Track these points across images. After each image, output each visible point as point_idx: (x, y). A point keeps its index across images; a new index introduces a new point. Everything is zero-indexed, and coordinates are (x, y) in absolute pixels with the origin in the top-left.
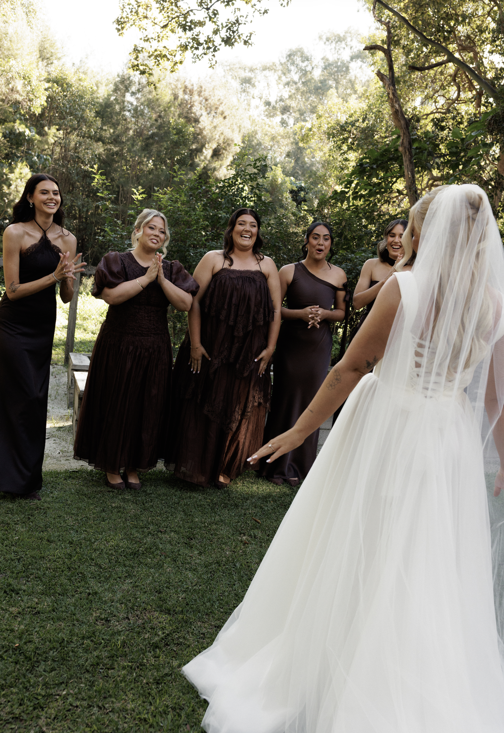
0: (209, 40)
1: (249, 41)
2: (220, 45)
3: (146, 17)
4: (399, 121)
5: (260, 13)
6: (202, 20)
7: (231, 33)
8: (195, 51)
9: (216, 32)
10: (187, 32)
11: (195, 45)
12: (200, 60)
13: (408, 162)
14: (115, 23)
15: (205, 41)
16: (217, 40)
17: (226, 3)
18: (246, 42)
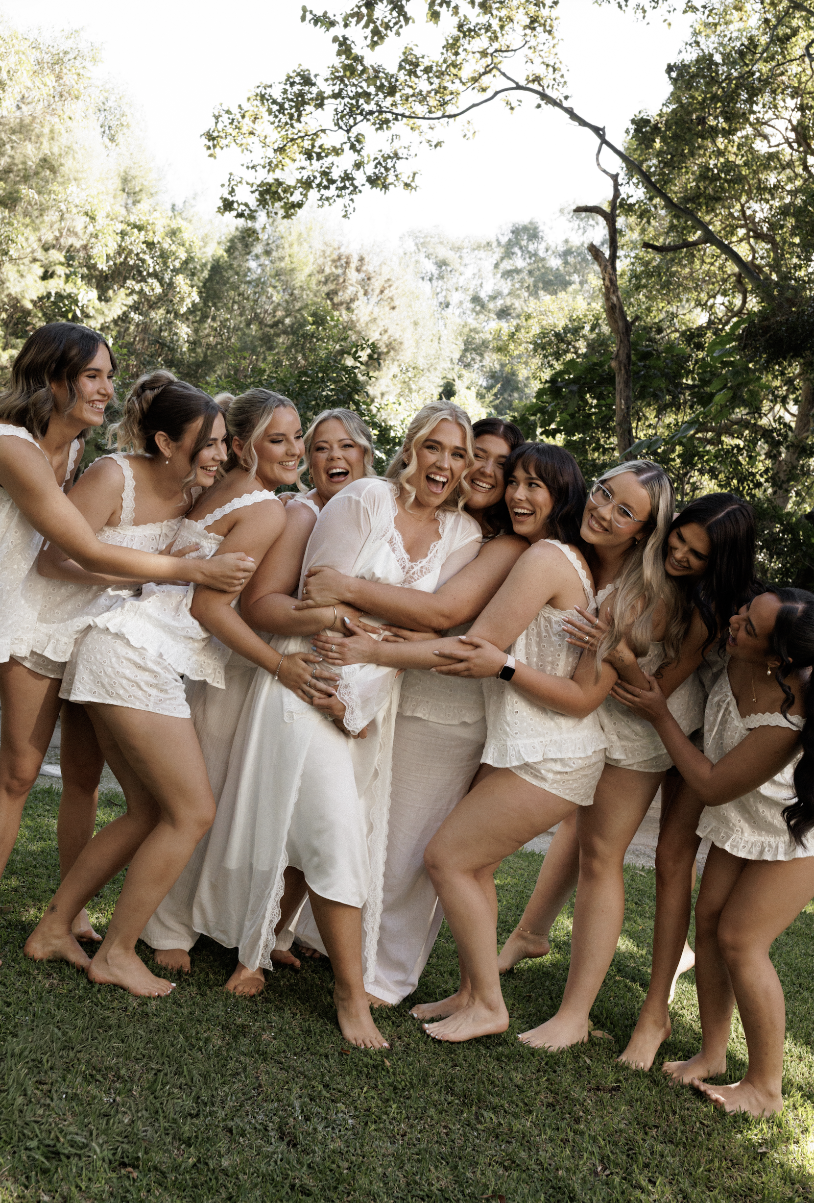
0: (347, 177)
1: (413, 184)
2: (363, 185)
3: (252, 133)
4: (616, 322)
5: (431, 146)
6: (338, 146)
7: (382, 170)
8: (323, 191)
9: (358, 166)
10: (314, 161)
11: (325, 183)
12: (330, 205)
13: (622, 385)
14: (203, 137)
15: (340, 176)
16: (360, 178)
17: (378, 126)
18: (407, 185)
